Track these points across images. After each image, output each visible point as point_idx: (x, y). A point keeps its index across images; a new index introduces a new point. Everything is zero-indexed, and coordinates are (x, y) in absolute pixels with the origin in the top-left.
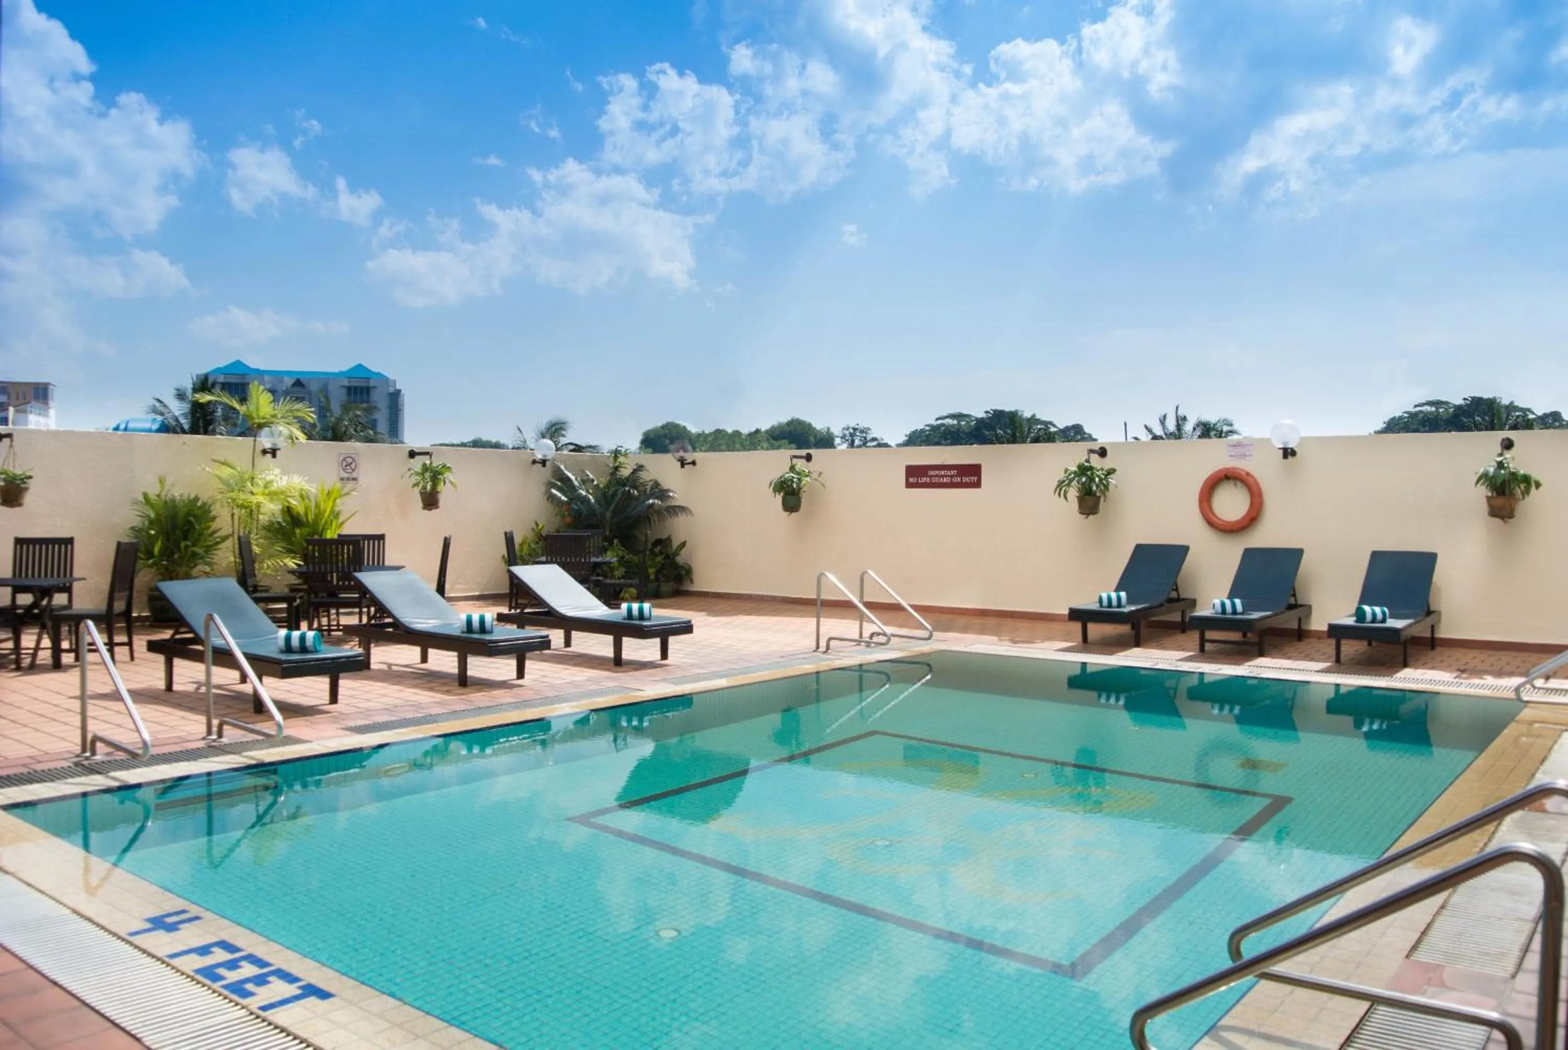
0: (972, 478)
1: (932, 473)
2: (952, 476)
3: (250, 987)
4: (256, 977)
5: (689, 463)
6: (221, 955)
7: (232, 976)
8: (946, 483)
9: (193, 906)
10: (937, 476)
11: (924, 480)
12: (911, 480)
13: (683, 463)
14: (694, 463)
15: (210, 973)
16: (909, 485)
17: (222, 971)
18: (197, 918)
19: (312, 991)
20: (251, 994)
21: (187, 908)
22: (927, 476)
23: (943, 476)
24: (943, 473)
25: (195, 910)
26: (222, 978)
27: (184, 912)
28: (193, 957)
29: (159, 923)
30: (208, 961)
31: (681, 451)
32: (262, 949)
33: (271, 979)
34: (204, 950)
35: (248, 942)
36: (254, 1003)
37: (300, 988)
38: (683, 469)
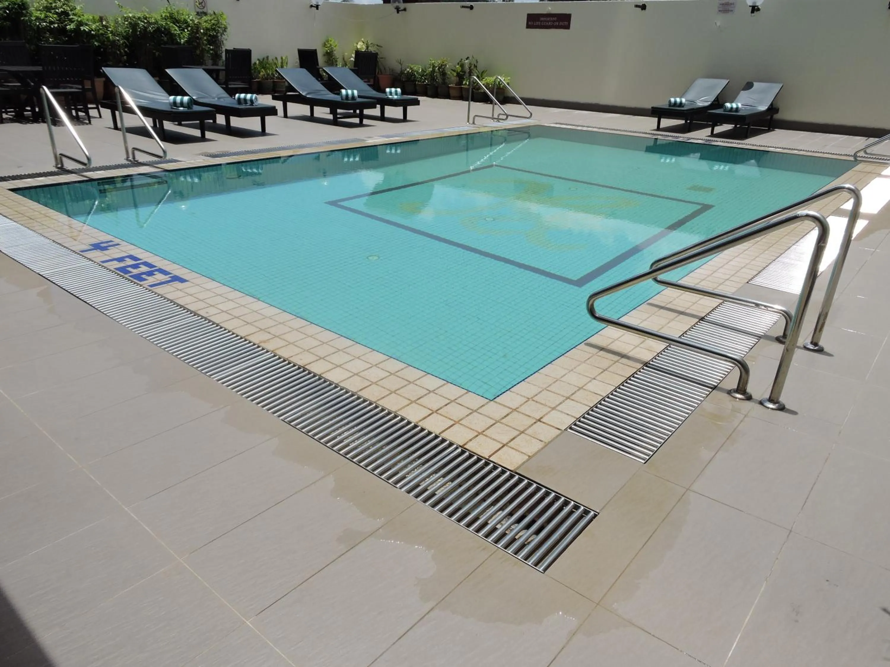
0: (565, 23)
1: (542, 19)
2: (554, 21)
3: (144, 276)
4: (148, 272)
5: (402, 10)
6: (130, 262)
7: (135, 271)
8: (549, 26)
9: (116, 239)
10: (545, 21)
11: (538, 23)
12: (530, 23)
13: (398, 10)
14: (405, 10)
15: (124, 270)
16: (528, 26)
17: (130, 269)
18: (118, 244)
19: (176, 279)
20: (145, 280)
21: (112, 240)
22: (539, 21)
23: (548, 21)
24: (548, 19)
25: (117, 241)
26: (130, 272)
27: (111, 241)
28: (115, 262)
29: (97, 247)
30: (122, 265)
31: (397, 2)
32: (152, 260)
33: (155, 273)
34: (121, 260)
35: (144, 256)
36: (145, 284)
37: (170, 277)
38: (398, 14)
